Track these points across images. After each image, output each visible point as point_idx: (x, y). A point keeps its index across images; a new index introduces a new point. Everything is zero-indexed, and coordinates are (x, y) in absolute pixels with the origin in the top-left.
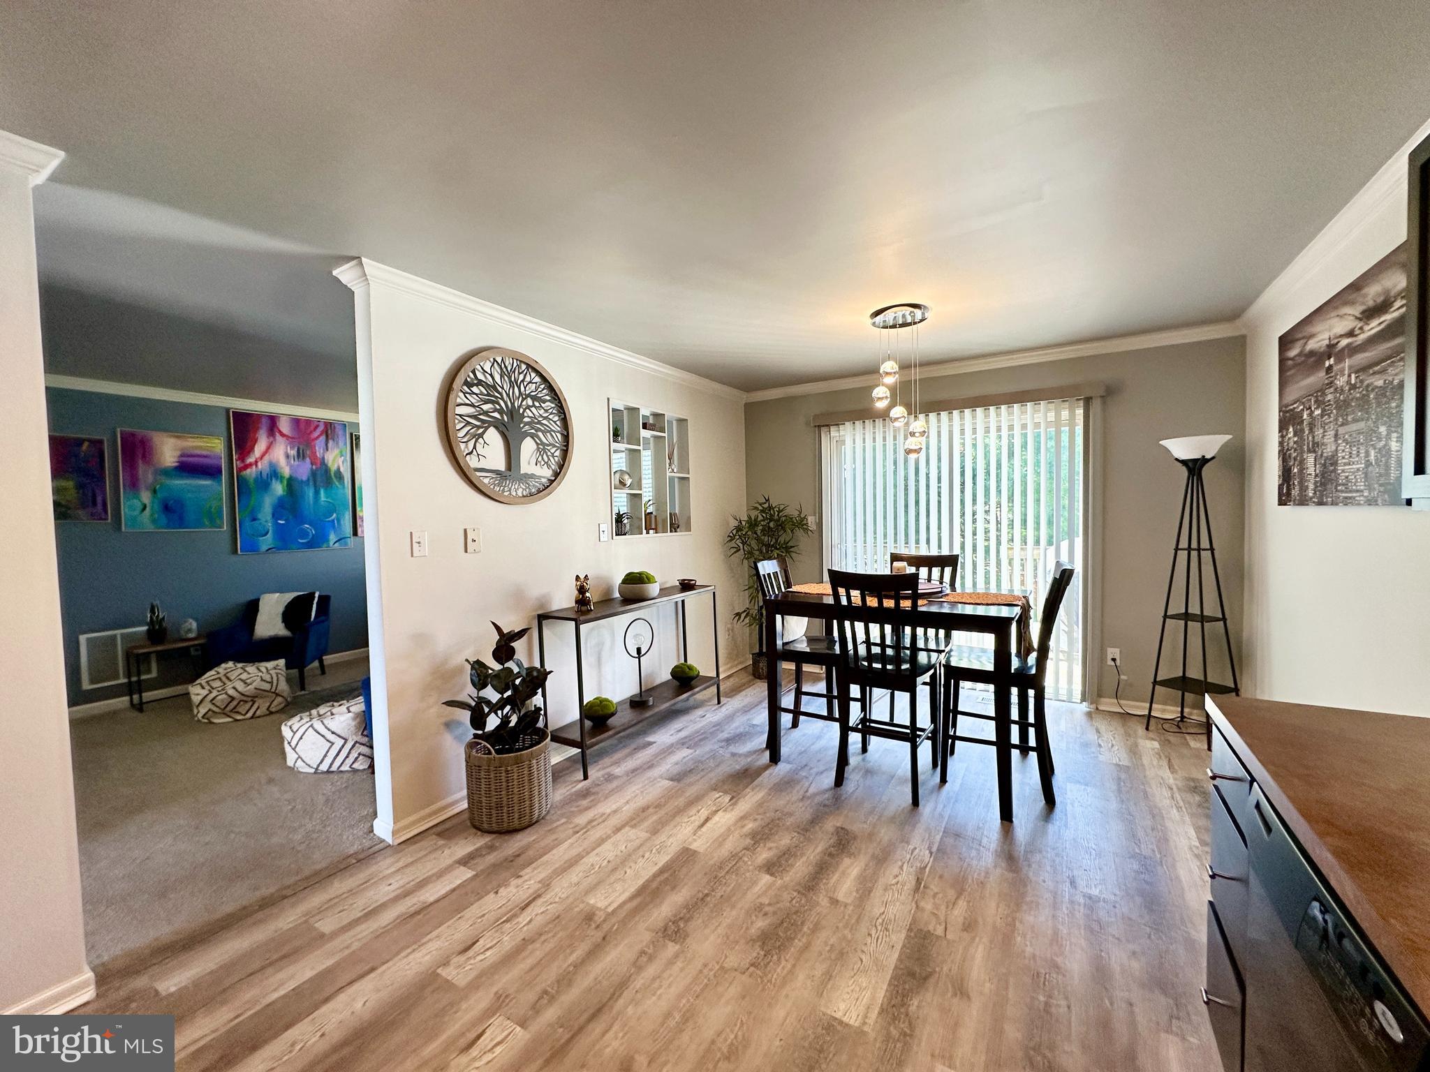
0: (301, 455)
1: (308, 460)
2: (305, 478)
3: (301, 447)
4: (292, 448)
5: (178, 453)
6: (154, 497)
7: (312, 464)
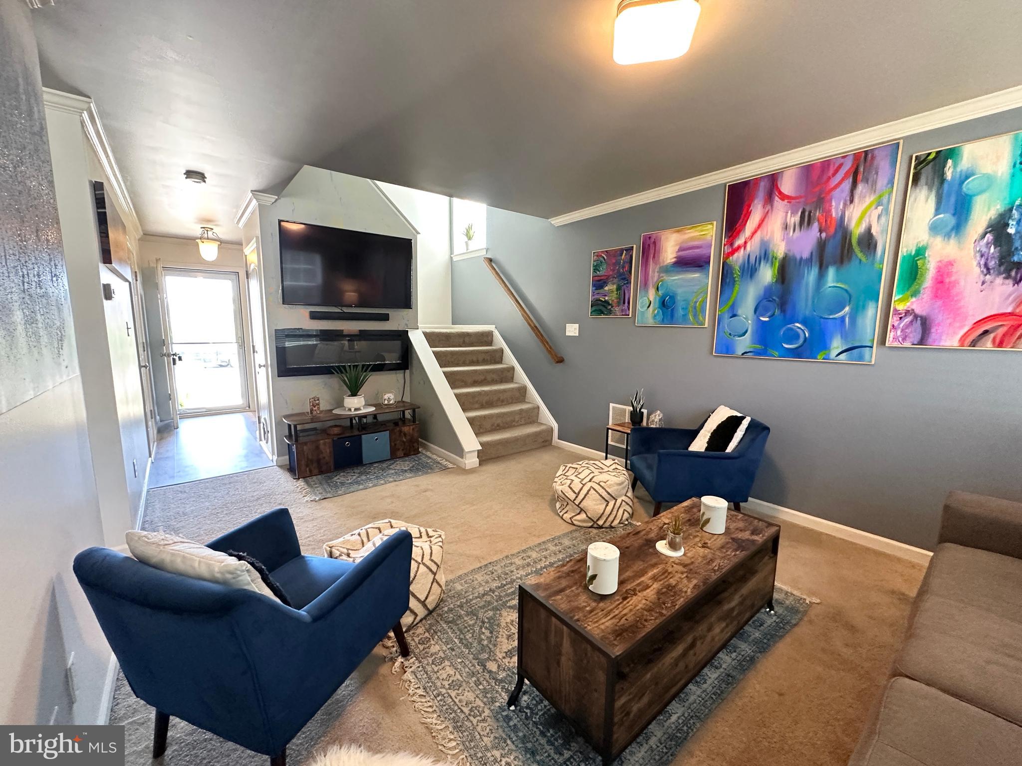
0: (806, 221)
1: (816, 226)
2: (806, 255)
3: (808, 209)
4: (794, 213)
5: (677, 248)
6: (656, 293)
7: (821, 231)
